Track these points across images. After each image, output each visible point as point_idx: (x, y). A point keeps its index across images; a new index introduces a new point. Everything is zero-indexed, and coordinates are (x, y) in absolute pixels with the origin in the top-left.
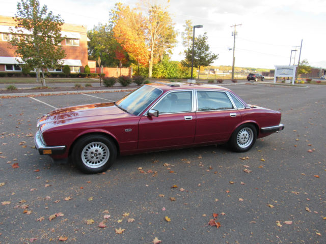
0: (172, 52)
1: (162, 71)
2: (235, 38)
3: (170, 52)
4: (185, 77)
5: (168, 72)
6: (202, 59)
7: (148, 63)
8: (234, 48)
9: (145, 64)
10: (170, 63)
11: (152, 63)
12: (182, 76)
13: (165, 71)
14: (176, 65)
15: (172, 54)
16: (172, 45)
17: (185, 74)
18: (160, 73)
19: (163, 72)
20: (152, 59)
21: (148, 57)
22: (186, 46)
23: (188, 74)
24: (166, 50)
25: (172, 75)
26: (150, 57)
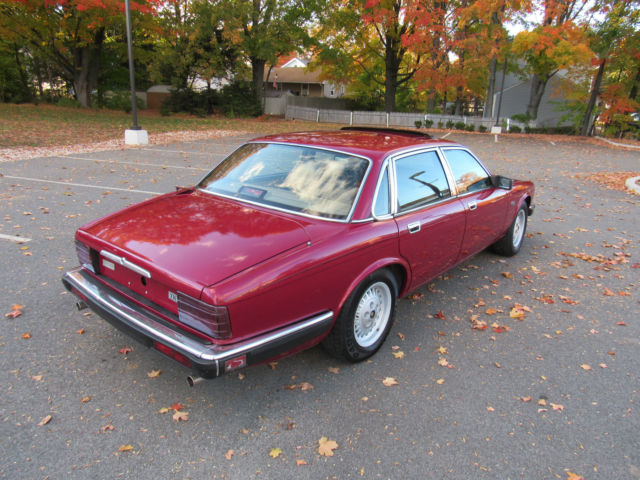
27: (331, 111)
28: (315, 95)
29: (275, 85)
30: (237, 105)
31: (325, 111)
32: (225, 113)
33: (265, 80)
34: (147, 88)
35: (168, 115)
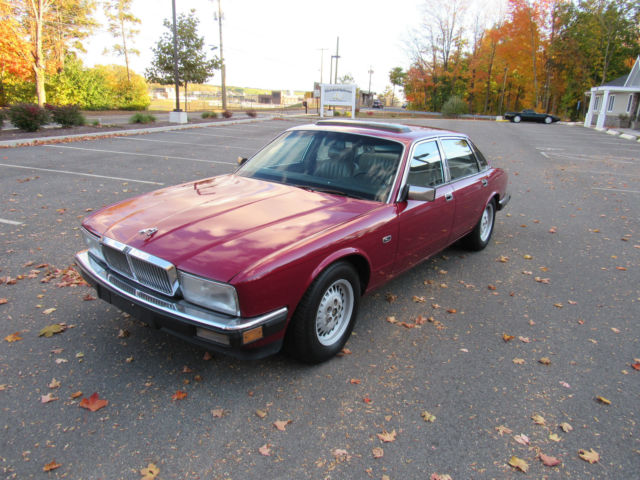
0: (85, 47)
1: (70, 92)
2: (220, 25)
3: (80, 47)
4: (125, 105)
5: (85, 93)
6: (190, 67)
7: (33, 71)
8: (221, 45)
9: (23, 73)
10: (86, 73)
11: (43, 72)
12: (117, 103)
13: (75, 92)
14: (101, 77)
15: (84, 51)
16: (82, 30)
17: (124, 99)
18: (64, 96)
19: (71, 95)
20: (41, 62)
21: (32, 59)
22: (116, 35)
23: (131, 99)
24: (70, 43)
25: (94, 102)
26: (36, 59)
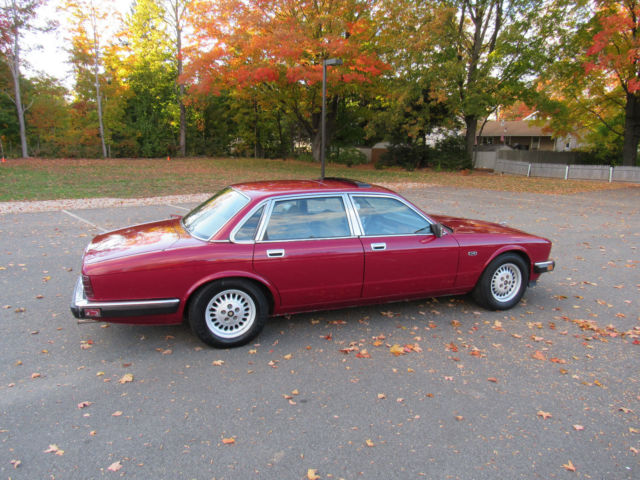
27: (544, 165)
28: (546, 148)
29: (502, 139)
30: (445, 159)
31: (538, 165)
32: (434, 166)
33: (477, 134)
34: (373, 145)
35: (381, 169)
